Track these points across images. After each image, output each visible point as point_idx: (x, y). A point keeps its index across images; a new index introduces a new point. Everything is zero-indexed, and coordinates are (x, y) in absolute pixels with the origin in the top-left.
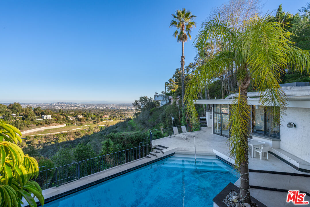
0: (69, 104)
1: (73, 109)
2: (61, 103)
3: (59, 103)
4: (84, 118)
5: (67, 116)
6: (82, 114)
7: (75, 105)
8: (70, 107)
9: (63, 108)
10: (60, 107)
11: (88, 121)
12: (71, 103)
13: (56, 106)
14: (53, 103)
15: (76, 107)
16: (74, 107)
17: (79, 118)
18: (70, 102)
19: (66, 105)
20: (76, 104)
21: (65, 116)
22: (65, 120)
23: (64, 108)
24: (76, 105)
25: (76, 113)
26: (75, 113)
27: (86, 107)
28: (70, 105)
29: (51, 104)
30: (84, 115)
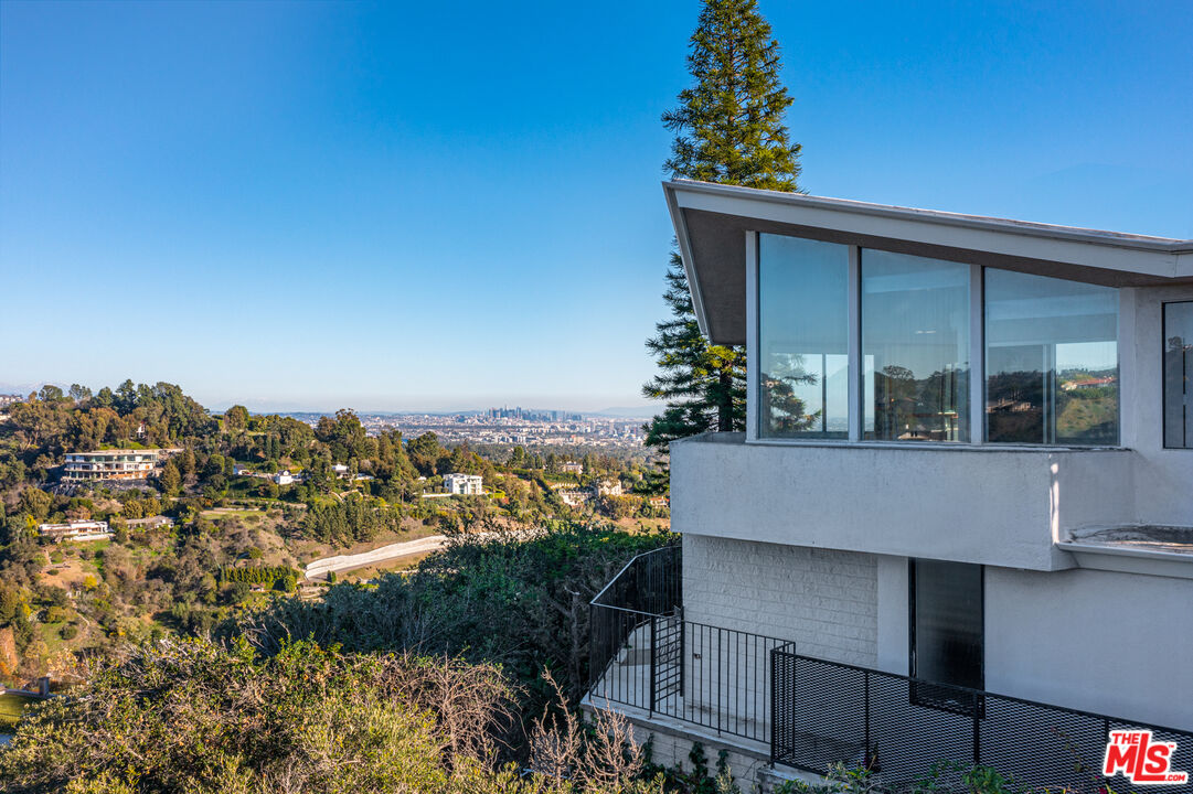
0: (545, 419)
1: (566, 448)
2: (505, 414)
3: (495, 412)
4: (632, 497)
5: (547, 482)
6: (622, 478)
7: (573, 427)
8: (549, 434)
9: (514, 439)
10: (503, 433)
11: (649, 516)
12: (554, 413)
13: (485, 427)
14: (471, 414)
15: (580, 434)
16: (569, 435)
17: (604, 497)
18: (547, 408)
19: (528, 423)
20: (575, 417)
21: (541, 483)
22: (541, 503)
23: (522, 439)
24: (576, 423)
25: (592, 470)
26: (585, 470)
27: (630, 437)
28: (546, 427)
29: (462, 419)
30: (632, 480)
